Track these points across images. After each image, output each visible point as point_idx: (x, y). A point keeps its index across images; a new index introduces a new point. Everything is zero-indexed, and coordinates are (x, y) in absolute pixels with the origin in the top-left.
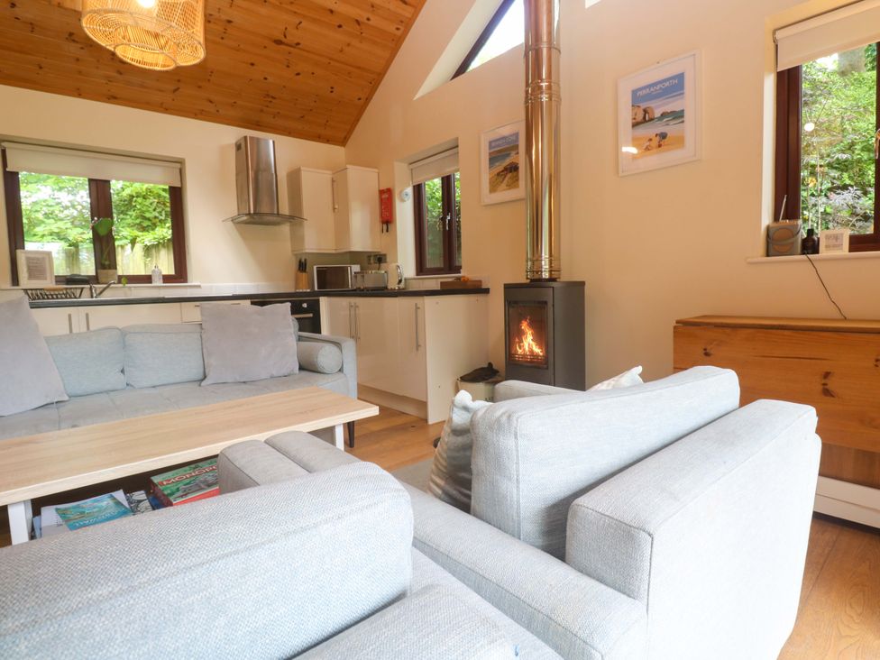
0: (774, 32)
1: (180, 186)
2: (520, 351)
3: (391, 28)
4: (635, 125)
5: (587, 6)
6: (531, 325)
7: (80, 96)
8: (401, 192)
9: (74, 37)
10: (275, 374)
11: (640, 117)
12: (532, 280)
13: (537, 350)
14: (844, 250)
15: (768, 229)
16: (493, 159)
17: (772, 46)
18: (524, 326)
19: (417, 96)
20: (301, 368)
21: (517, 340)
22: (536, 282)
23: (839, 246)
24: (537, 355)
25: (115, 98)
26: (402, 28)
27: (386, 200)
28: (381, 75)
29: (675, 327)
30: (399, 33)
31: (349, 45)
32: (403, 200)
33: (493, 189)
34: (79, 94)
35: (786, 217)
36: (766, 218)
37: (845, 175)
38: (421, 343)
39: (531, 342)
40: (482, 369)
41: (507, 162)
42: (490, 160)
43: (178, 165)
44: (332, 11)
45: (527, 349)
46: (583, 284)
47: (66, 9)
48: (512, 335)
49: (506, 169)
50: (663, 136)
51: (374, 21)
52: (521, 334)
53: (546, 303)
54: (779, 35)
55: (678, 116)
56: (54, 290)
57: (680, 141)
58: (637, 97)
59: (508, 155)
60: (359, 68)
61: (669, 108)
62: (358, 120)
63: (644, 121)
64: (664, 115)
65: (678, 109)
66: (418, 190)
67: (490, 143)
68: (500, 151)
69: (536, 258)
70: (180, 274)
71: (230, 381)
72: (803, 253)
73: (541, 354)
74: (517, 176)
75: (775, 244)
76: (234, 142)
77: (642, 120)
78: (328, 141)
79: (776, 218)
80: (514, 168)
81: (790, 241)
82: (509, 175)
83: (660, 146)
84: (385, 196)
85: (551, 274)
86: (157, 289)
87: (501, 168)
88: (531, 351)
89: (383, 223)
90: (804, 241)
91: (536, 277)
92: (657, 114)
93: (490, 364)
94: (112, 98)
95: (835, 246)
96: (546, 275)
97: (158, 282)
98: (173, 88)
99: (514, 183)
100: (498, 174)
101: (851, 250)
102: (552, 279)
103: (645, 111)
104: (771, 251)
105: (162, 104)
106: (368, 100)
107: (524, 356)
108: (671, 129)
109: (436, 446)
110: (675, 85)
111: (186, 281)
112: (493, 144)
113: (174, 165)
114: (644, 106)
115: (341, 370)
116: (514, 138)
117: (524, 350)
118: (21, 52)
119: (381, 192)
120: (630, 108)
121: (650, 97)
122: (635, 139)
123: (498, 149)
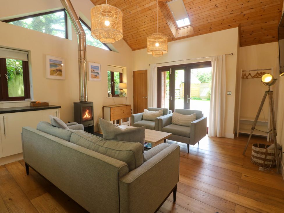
11: (92, 71)
16: (51, 65)
33: (52, 74)
41: (57, 68)
49: (57, 70)
57: (98, 78)
58: (92, 67)
59: (57, 66)
64: (96, 72)
65: (98, 72)
67: (50, 60)
74: (62, 73)
80: (60, 71)
82: (58, 72)
83: (96, 77)
92: (95, 72)
100: (54, 70)
103: (93, 70)
108: (97, 75)
110: (97, 68)
112: (52, 61)
114: (93, 69)
116: (60, 62)
120: (91, 69)
121: (94, 68)
122: (92, 75)
123: (54, 63)
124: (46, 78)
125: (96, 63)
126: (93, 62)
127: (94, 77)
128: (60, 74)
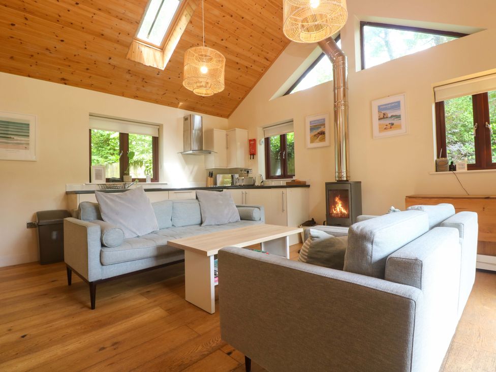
0: (434, 88)
1: (157, 136)
2: (335, 212)
3: (260, 70)
4: (379, 119)
5: (356, 71)
6: (341, 199)
7: (123, 96)
8: (260, 141)
9: (130, 72)
10: (231, 221)
11: (382, 116)
12: (338, 181)
13: (344, 211)
14: (466, 170)
15: (436, 161)
16: (312, 129)
17: (433, 93)
18: (337, 199)
19: (271, 99)
20: (241, 219)
21: (333, 206)
22: (340, 182)
23: (464, 168)
24: (344, 214)
25: (137, 97)
26: (264, 70)
27: (252, 144)
28: (251, 88)
29: (406, 199)
30: (262, 72)
31: (241, 76)
32: (261, 145)
33: (312, 141)
34: (123, 95)
35: (442, 157)
36: (435, 158)
37: (455, 137)
38: (285, 209)
39: (341, 208)
40: (309, 221)
41: (319, 130)
42: (311, 129)
43: (158, 127)
44: (237, 63)
45: (338, 210)
46: (360, 182)
47: (131, 61)
48: (330, 204)
49: (319, 133)
50: (392, 124)
51: (254, 67)
52: (335, 203)
53: (348, 190)
54: (436, 89)
55: (398, 117)
56: (105, 184)
57: (399, 127)
58: (380, 108)
59: (320, 127)
60: (243, 85)
61: (394, 114)
62: (237, 107)
63: (384, 118)
64: (392, 116)
65: (398, 114)
66: (267, 141)
67: (311, 122)
68: (315, 126)
69: (340, 172)
70: (156, 178)
71: (213, 224)
72: (450, 170)
73: (346, 213)
74: (325, 136)
75: (439, 167)
76: (183, 117)
77: (383, 117)
78: (221, 116)
79: (438, 157)
80: (323, 133)
81: (445, 166)
82: (320, 136)
83: (391, 128)
84: (252, 142)
85: (347, 178)
86: (149, 185)
87: (317, 133)
88: (341, 212)
89: (251, 155)
90: (450, 166)
91: (340, 179)
92: (389, 115)
93: (313, 219)
94: (136, 97)
95: (462, 168)
96: (345, 179)
97: (149, 182)
98: (163, 93)
99: (323, 140)
100: (315, 135)
101: (468, 170)
102: (347, 181)
103: (384, 114)
104: (438, 170)
105: (156, 99)
106: (243, 99)
107: (337, 214)
108: (396, 122)
109: (299, 253)
110: (397, 105)
111: (158, 182)
112: (312, 123)
113: (155, 127)
114: (383, 112)
115: (260, 220)
116: (323, 120)
117: (337, 211)
118: (106, 77)
119: (250, 141)
120: (377, 112)
121: (386, 109)
122: (380, 125)
123: (315, 125)
124: (308, 149)
125: (391, 95)
126: (385, 97)
127: (385, 129)
128: (322, 139)
